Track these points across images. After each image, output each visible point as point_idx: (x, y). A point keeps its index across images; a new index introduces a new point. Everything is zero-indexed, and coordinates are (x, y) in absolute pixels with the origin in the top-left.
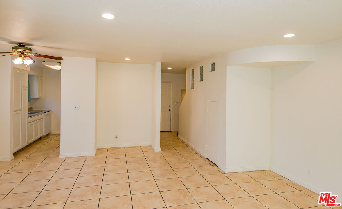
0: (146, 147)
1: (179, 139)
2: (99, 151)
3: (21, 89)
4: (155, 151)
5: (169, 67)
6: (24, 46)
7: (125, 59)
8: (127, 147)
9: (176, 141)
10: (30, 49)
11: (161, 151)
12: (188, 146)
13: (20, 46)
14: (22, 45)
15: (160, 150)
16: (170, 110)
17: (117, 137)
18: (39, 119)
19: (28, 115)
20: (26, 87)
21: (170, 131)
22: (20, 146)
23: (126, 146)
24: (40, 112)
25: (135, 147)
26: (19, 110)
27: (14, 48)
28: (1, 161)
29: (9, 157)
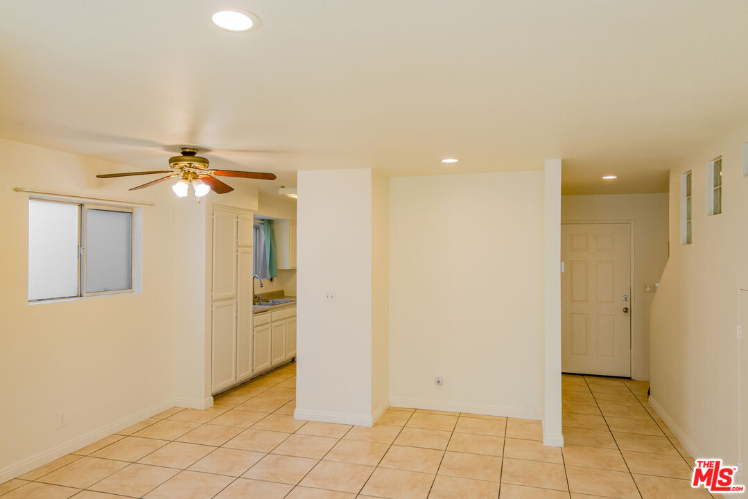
0: (524, 424)
1: (649, 412)
2: (390, 415)
3: (234, 250)
4: (545, 444)
5: (608, 176)
6: (192, 154)
7: (444, 161)
8: (468, 416)
9: (636, 417)
10: (204, 161)
11: (565, 445)
12: (674, 443)
13: (185, 154)
14: (188, 153)
15: (561, 443)
16: (626, 310)
17: (439, 382)
18: (286, 318)
19: (254, 308)
20: (250, 247)
21: (629, 378)
22: (233, 378)
23: (464, 411)
24: (291, 301)
25: (490, 419)
26: (231, 298)
27: (174, 160)
28: (189, 407)
29: (203, 400)
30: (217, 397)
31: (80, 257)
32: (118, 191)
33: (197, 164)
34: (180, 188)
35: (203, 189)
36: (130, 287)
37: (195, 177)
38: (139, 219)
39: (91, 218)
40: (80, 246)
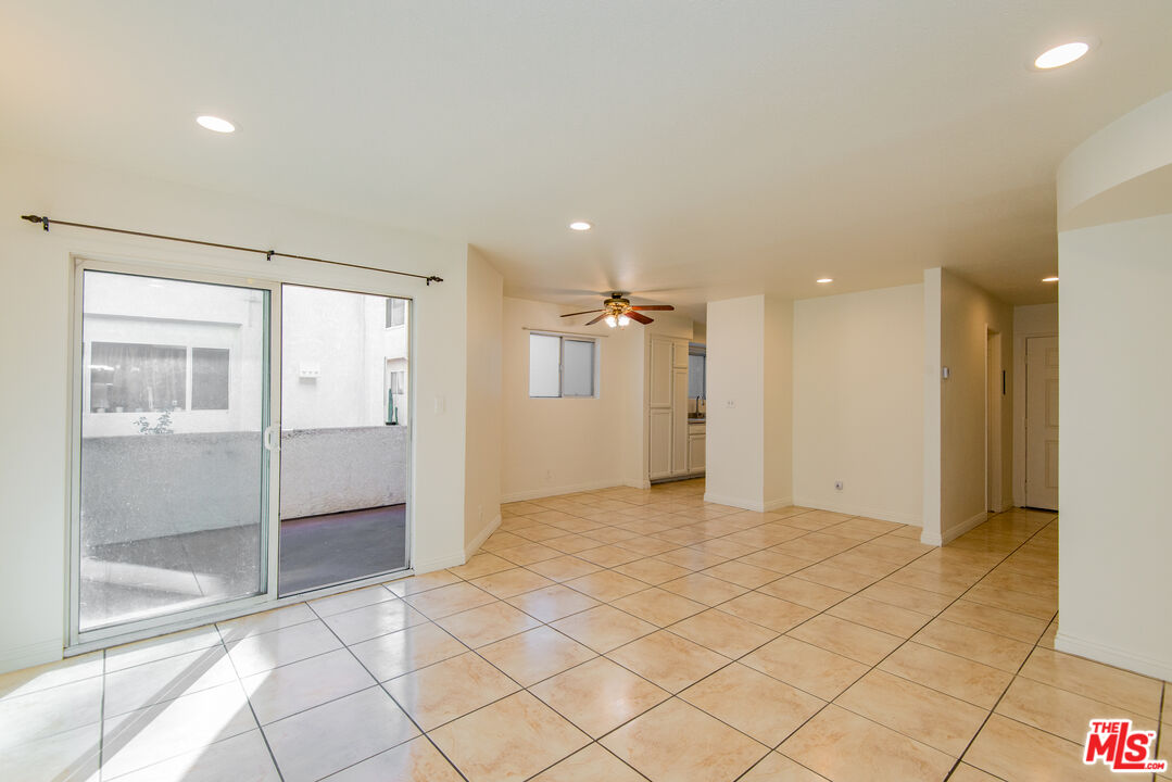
3: (670, 371)
4: (920, 542)
6: (619, 297)
7: (819, 281)
13: (614, 297)
14: (616, 296)
15: (938, 545)
17: (840, 487)
20: (686, 368)
22: (670, 472)
26: (668, 408)
27: (607, 302)
28: (629, 485)
29: (642, 482)
30: (655, 484)
31: (560, 371)
32: (579, 327)
33: (620, 304)
34: (610, 321)
35: (625, 321)
36: (592, 394)
37: (620, 312)
38: (598, 347)
39: (567, 344)
40: (560, 364)
